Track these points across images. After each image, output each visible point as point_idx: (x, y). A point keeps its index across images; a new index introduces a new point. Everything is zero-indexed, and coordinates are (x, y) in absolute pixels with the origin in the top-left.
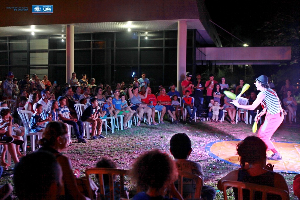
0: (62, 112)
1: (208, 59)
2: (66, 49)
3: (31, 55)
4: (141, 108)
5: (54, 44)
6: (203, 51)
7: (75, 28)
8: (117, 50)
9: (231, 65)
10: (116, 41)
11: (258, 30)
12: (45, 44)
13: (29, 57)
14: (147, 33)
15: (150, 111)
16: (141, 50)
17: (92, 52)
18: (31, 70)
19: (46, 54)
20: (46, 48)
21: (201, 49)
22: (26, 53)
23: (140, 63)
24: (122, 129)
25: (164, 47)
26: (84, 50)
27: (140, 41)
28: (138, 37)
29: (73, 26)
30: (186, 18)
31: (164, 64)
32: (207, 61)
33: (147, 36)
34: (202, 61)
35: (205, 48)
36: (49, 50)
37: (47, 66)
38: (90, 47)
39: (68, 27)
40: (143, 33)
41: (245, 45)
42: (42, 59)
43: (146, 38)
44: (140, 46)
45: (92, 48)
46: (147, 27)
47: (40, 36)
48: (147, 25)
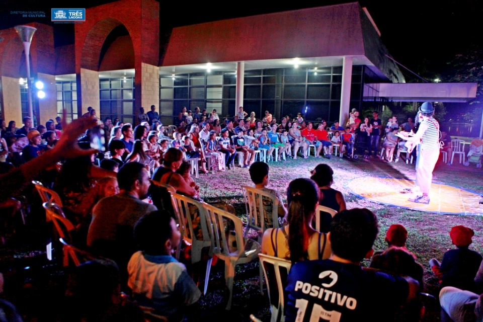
1: (381, 95)
2: (236, 85)
3: (208, 89)
4: (297, 141)
5: (228, 80)
6: (375, 88)
7: (245, 64)
8: (286, 86)
9: (415, 102)
10: (285, 77)
11: (448, 63)
12: (220, 80)
13: (206, 92)
14: (316, 68)
15: (305, 146)
16: (308, 86)
17: (262, 87)
18: (207, 104)
19: (221, 89)
20: (221, 83)
21: (371, 85)
22: (203, 88)
23: (307, 98)
24: (276, 160)
25: (331, 83)
26: (254, 86)
27: (308, 76)
28: (305, 73)
29: (243, 63)
30: (351, 55)
31: (330, 100)
32: (381, 98)
33: (316, 72)
34: (375, 98)
35: (378, 84)
36: (223, 85)
37: (221, 100)
38: (260, 82)
39: (239, 64)
40: (312, 68)
41: (437, 80)
42: (217, 94)
43: (316, 74)
44: (308, 82)
45: (262, 84)
46: (316, 63)
47: (216, 73)
48: (317, 61)
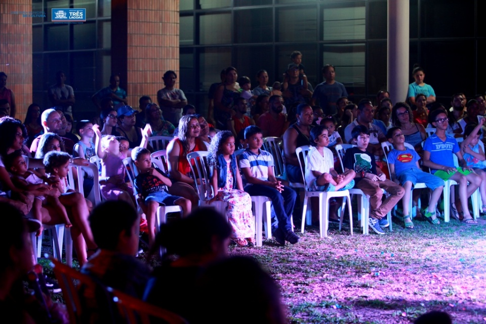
0: (252, 164)
13: (322, 21)
36: (367, 1)
37: (364, 44)
42: (353, 25)
